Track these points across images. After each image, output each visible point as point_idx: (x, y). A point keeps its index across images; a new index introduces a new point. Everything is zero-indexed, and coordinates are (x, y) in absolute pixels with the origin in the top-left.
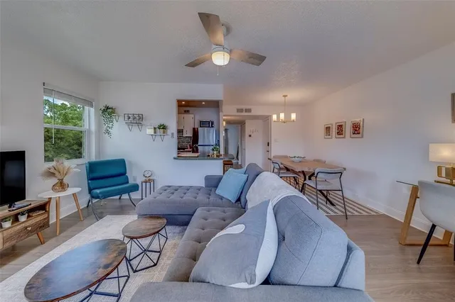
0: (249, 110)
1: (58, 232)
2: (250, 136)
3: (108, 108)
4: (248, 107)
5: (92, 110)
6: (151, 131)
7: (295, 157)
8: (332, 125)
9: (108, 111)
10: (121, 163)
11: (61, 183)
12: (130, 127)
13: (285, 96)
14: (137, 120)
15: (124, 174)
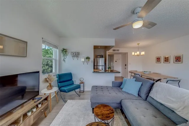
0: (118, 50)
1: (51, 110)
2: (116, 61)
3: (64, 49)
4: (118, 49)
5: (58, 50)
6: (83, 60)
7: (146, 72)
8: (161, 57)
9: (64, 51)
10: (70, 75)
11: (50, 85)
12: (73, 58)
13: (138, 44)
14: (76, 55)
15: (71, 80)
